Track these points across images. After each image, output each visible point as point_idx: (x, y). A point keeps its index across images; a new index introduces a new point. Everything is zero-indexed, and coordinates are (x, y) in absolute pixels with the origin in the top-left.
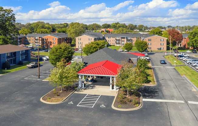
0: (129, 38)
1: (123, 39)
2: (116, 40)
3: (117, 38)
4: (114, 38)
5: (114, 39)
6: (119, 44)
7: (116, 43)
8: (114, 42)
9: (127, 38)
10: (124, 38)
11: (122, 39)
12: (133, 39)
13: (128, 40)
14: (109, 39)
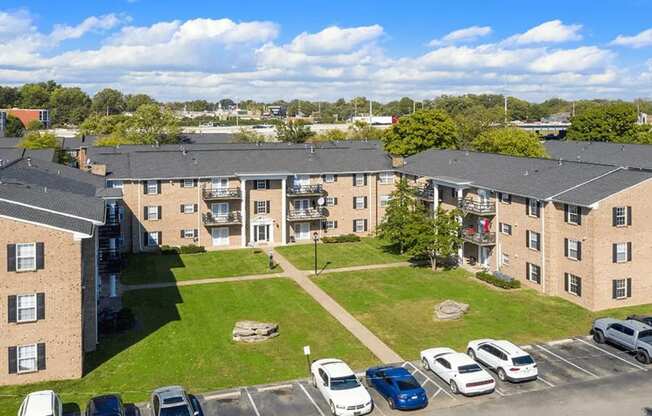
0: (304, 184)
1: (258, 195)
2: (210, 201)
3: (219, 185)
4: (188, 188)
5: (193, 194)
6: (234, 230)
7: (209, 229)
8: (195, 221)
9: (290, 180)
10: (268, 184)
11: (253, 192)
12: (329, 185)
13: (295, 199)
14: (153, 200)
